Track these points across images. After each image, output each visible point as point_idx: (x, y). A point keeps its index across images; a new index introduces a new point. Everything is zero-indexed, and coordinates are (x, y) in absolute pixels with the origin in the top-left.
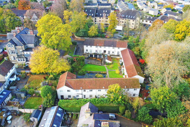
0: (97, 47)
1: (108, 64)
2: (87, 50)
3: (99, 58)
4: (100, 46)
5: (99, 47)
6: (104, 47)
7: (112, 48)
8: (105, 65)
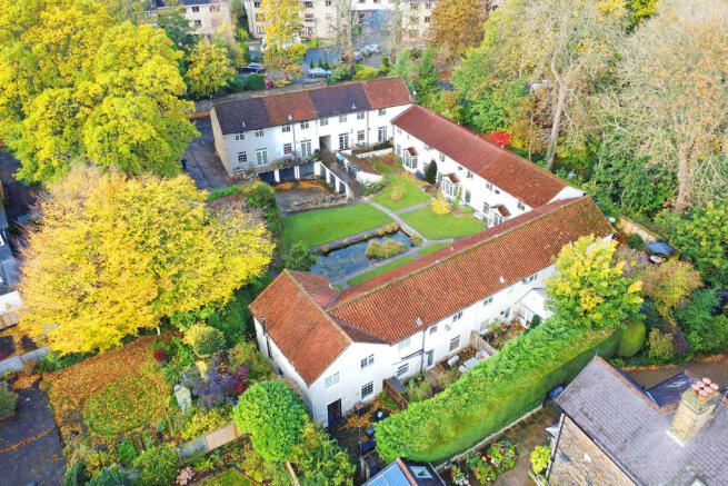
0: (288, 129)
1: (376, 189)
2: (243, 157)
3: (303, 180)
4: (304, 122)
5: (298, 126)
6: (319, 121)
7: (355, 115)
8: (366, 199)
